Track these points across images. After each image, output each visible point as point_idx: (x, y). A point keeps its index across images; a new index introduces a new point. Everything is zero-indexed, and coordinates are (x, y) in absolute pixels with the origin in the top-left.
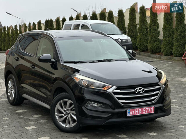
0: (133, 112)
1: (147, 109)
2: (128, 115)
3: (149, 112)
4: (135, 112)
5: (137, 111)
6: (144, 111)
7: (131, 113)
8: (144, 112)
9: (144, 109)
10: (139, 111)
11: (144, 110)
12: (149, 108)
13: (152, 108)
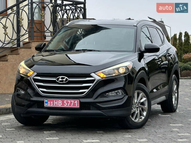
1: (70, 101)
2: (46, 105)
3: (72, 106)
4: (53, 103)
5: (56, 102)
7: (48, 103)
8: (65, 105)
9: (65, 101)
10: (59, 103)
11: (65, 103)
12: (71, 101)
13: (76, 102)
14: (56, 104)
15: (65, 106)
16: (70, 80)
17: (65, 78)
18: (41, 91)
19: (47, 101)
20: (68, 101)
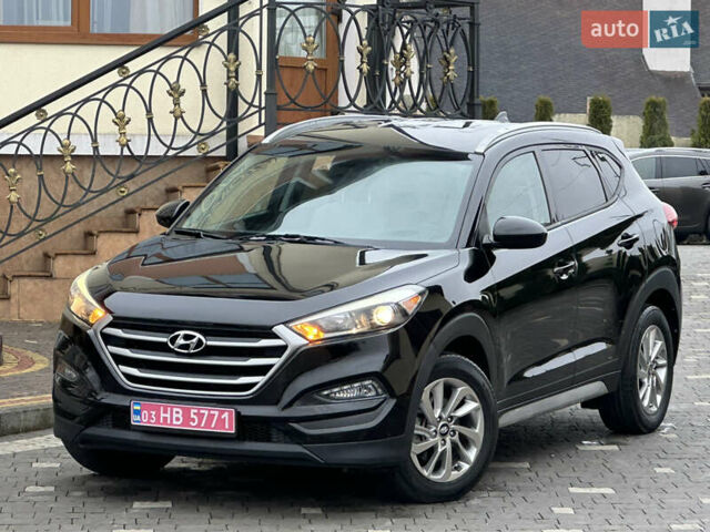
0: (154, 413)
1: (206, 413)
2: (135, 420)
3: (213, 426)
4: (158, 416)
5: (165, 412)
6: (193, 420)
7: (144, 415)
8: (192, 424)
9: (193, 411)
10: (175, 415)
11: (192, 416)
12: (212, 412)
13: (226, 415)
14: (165, 419)
15: (193, 426)
16: (209, 343)
17: (194, 337)
18: (124, 374)
19: (138, 408)
20: (202, 411)
